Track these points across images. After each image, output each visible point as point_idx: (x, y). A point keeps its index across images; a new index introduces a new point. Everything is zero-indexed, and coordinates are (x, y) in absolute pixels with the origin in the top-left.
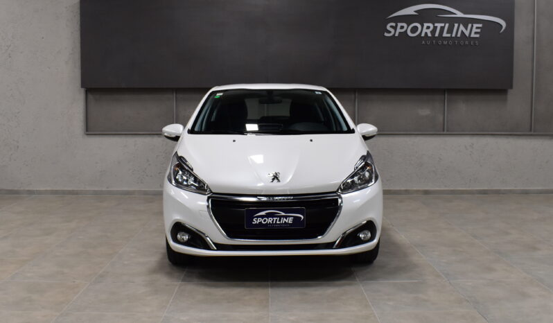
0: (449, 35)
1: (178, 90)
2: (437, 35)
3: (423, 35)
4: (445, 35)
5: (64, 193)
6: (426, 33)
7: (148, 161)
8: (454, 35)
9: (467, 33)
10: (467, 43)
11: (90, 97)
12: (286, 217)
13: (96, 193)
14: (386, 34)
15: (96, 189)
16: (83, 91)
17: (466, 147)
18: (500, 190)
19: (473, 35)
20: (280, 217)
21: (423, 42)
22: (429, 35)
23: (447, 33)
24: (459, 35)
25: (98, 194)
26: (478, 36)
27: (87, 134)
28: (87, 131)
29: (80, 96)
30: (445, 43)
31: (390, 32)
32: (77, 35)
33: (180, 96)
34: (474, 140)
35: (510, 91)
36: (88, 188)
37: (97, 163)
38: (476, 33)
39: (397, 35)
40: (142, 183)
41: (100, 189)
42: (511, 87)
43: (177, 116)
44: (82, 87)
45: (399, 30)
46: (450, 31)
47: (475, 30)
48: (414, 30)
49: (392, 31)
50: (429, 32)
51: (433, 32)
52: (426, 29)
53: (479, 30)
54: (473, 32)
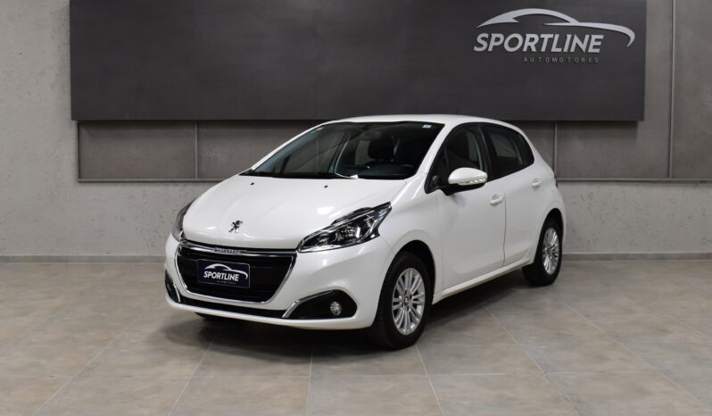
0: (559, 50)
1: (200, 123)
2: (543, 49)
3: (525, 49)
4: (554, 49)
5: (50, 259)
6: (529, 47)
7: (161, 216)
8: (566, 50)
9: (583, 47)
10: (583, 60)
11: (84, 132)
12: (233, 273)
13: (92, 260)
14: (476, 49)
15: (92, 254)
16: (74, 123)
17: (582, 197)
18: (627, 255)
19: (591, 50)
20: (228, 272)
21: (526, 60)
22: (534, 49)
23: (557, 47)
24: (572, 50)
25: (96, 262)
26: (597, 51)
27: (80, 182)
28: (80, 177)
29: (71, 130)
30: (555, 60)
31: (481, 46)
32: (66, 50)
33: (204, 131)
34: (593, 188)
35: (640, 124)
36: (82, 254)
37: (93, 220)
38: (595, 47)
39: (490, 49)
40: (153, 246)
41: (97, 255)
42: (642, 118)
43: (200, 157)
44: (73, 118)
45: (493, 43)
46: (561, 44)
47: (593, 43)
48: (514, 42)
49: (485, 44)
50: (532, 45)
51: (539, 45)
52: (529, 42)
53: (599, 43)
54: (591, 46)
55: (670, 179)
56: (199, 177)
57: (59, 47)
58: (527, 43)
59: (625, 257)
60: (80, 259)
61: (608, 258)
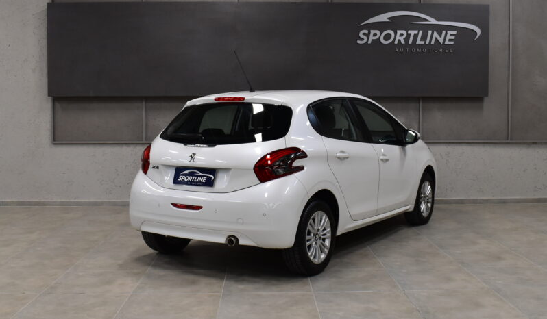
0: (423, 43)
1: (147, 99)
2: (410, 42)
3: (396, 42)
4: (419, 42)
6: (399, 40)
7: (117, 170)
8: (427, 43)
9: (441, 40)
10: (441, 50)
11: (57, 105)
13: (62, 203)
14: (359, 42)
15: (63, 200)
16: (50, 99)
17: (441, 156)
18: (477, 200)
19: (447, 42)
21: (397, 50)
22: (403, 42)
23: (421, 40)
24: (433, 43)
25: (66, 206)
26: (452, 43)
27: (55, 144)
28: (54, 140)
29: (48, 104)
30: (419, 50)
31: (362, 39)
32: (44, 42)
33: (150, 104)
34: (450, 148)
35: (486, 99)
37: (64, 173)
38: (450, 40)
39: (370, 42)
40: (110, 193)
41: (67, 200)
42: (486, 94)
43: (146, 125)
44: (49, 95)
45: (371, 38)
46: (424, 38)
47: (449, 37)
48: (388, 37)
49: (365, 38)
50: (402, 39)
51: (407, 39)
52: (399, 36)
53: (453, 37)
54: (447, 39)
55: (509, 141)
56: (146, 140)
57: (39, 41)
58: (398, 37)
59: (475, 202)
60: (54, 203)
61: (461, 202)
